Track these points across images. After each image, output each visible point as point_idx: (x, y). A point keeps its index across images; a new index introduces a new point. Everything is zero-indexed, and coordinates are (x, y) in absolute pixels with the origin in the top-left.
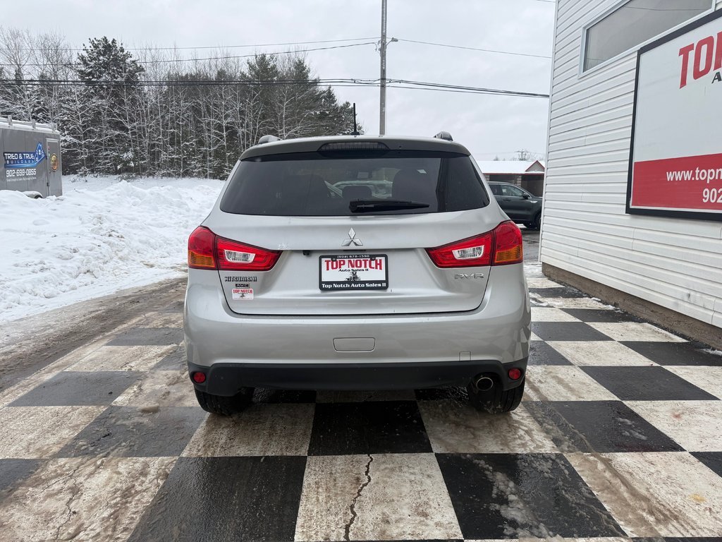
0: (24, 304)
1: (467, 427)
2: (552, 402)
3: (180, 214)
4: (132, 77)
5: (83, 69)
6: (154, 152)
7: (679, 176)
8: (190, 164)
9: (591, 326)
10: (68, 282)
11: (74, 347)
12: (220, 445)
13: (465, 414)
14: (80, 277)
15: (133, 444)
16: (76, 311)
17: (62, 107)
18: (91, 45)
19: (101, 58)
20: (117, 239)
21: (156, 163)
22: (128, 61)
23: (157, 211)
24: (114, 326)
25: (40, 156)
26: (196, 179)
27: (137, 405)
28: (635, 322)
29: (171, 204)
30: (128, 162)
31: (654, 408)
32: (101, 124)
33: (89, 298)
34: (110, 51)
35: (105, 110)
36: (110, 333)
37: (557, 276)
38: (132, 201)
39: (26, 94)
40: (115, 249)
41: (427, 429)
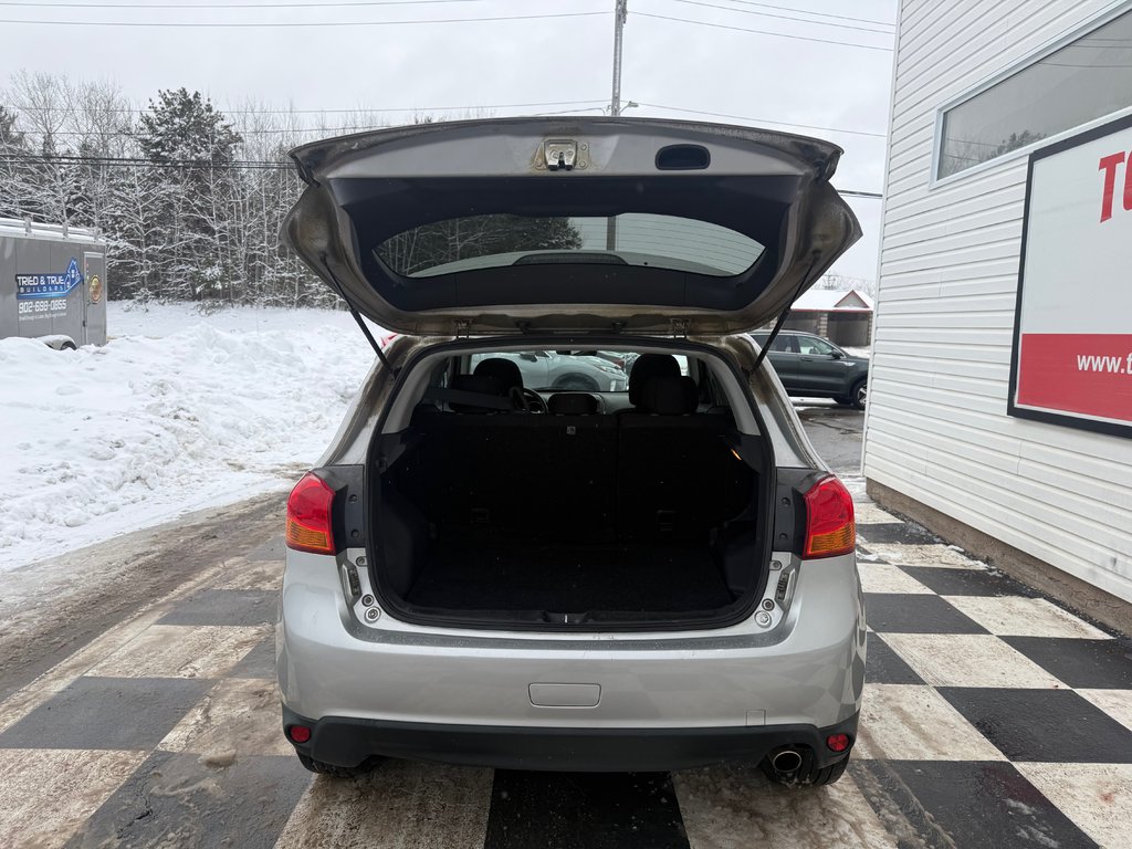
0: (30, 538)
1: (753, 814)
2: (893, 761)
3: (290, 376)
4: (223, 150)
5: (148, 137)
6: (254, 268)
7: (1098, 364)
8: (309, 288)
9: (951, 602)
10: (104, 498)
11: (106, 627)
12: (333, 840)
13: (747, 786)
14: (124, 488)
15: (187, 835)
16: (113, 553)
17: (113, 195)
18: (161, 100)
19: (177, 120)
20: (187, 422)
21: (257, 284)
22: (218, 126)
23: (254, 371)
24: (173, 583)
25: (73, 280)
26: (318, 310)
27: (200, 751)
28: (1023, 595)
29: (276, 360)
30: (214, 282)
31: (1067, 779)
32: (173, 223)
33: (136, 528)
34: (190, 110)
35: (179, 200)
36: (164, 599)
37: (891, 502)
38: (215, 355)
39: (59, 174)
40: (183, 439)
41: (684, 817)
